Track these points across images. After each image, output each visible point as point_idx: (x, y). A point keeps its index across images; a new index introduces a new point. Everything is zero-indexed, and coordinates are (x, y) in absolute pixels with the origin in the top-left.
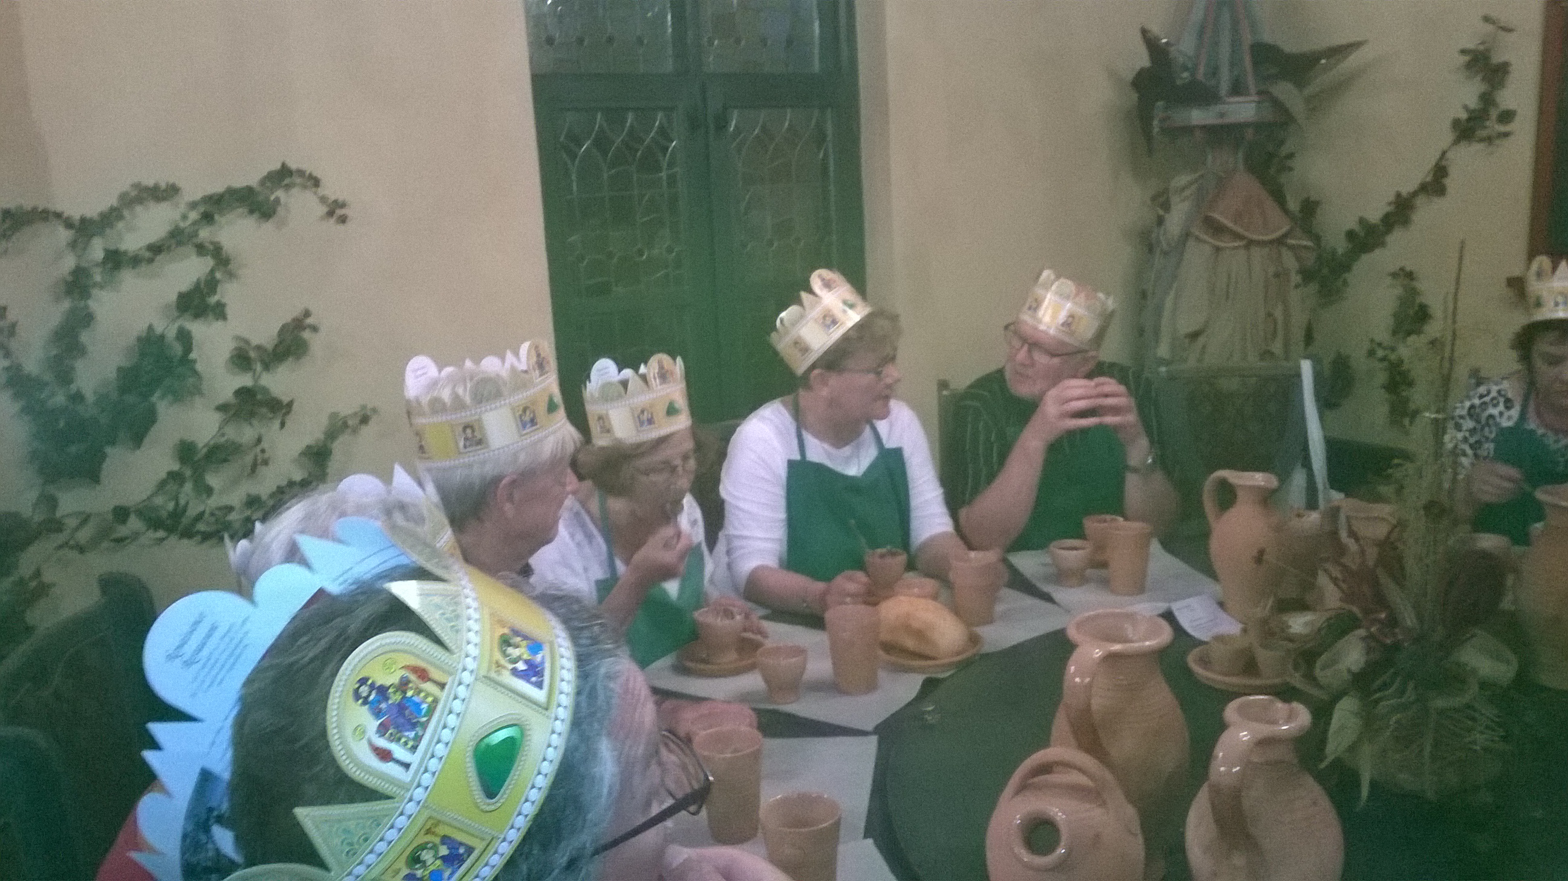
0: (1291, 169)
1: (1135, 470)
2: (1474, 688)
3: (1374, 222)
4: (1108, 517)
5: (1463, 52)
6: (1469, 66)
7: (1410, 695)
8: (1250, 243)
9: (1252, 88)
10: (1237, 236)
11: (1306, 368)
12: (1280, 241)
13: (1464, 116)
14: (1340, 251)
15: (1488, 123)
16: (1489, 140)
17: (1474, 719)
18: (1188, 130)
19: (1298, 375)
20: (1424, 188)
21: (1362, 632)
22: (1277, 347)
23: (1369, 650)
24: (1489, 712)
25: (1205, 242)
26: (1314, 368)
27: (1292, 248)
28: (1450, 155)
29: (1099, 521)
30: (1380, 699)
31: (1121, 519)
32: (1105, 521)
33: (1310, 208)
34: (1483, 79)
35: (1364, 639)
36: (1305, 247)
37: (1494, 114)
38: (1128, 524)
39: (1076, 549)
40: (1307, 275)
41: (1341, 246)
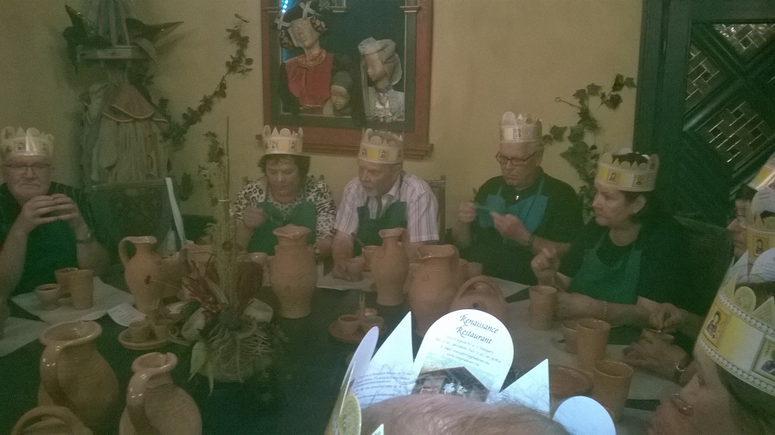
0: (153, 83)
1: (81, 242)
2: (255, 327)
3: (194, 110)
4: (69, 269)
5: (228, 30)
6: (231, 37)
7: (227, 336)
8: (136, 120)
9: (128, 42)
10: (128, 117)
11: (169, 181)
12: (150, 119)
13: (231, 60)
14: (180, 124)
15: (241, 64)
16: (242, 72)
17: (257, 341)
18: (97, 61)
19: (165, 186)
20: (216, 94)
21: (202, 309)
22: (154, 172)
23: (206, 318)
24: (262, 336)
25: (111, 119)
26: (173, 181)
27: (156, 122)
28: (226, 78)
29: (64, 272)
30: (213, 341)
31: (76, 269)
32: (68, 271)
33: (164, 102)
34: (238, 44)
35: (203, 313)
36: (163, 122)
37: (244, 61)
38: (80, 271)
39: (50, 289)
40: (166, 136)
41: (181, 121)
